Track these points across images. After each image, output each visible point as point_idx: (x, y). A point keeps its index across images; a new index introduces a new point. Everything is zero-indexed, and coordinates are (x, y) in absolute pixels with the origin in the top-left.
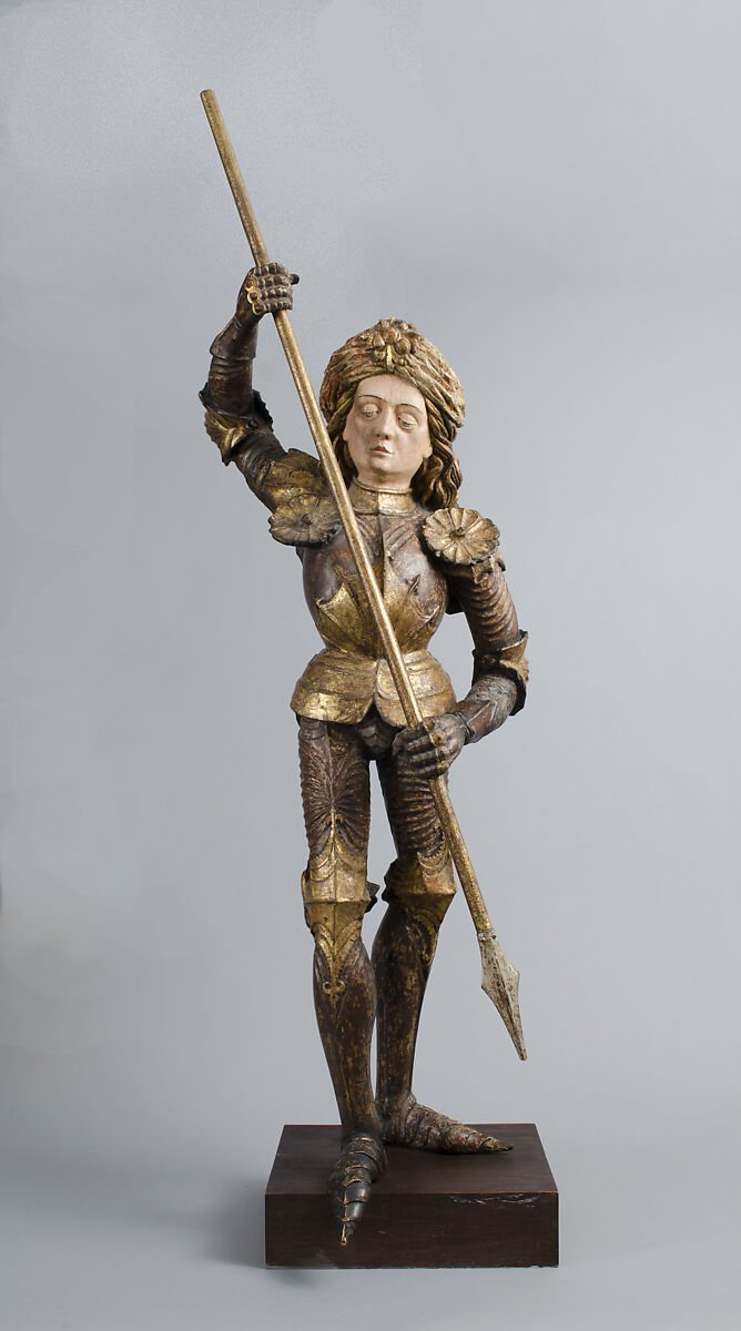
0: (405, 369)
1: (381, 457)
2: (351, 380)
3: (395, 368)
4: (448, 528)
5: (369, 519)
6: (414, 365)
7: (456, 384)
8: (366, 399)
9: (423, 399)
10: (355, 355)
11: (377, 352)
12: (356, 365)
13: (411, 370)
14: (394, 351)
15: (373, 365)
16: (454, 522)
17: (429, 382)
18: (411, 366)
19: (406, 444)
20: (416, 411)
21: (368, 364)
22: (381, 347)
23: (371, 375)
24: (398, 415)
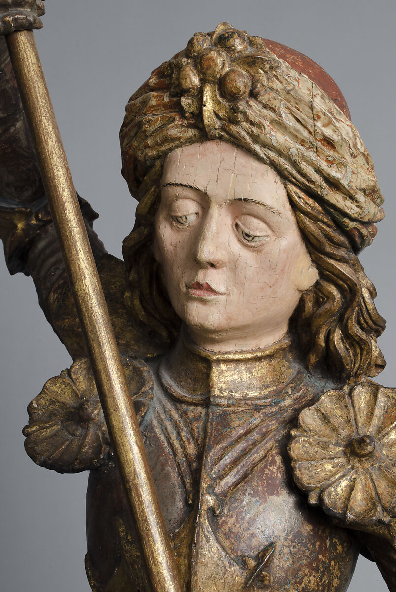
0: (241, 130)
1: (203, 301)
2: (151, 153)
3: (223, 129)
4: (344, 433)
5: (191, 415)
6: (257, 120)
7: (352, 148)
8: (173, 190)
9: (282, 186)
10: (153, 106)
11: (186, 99)
12: (153, 126)
13: (252, 131)
14: (218, 96)
15: (182, 124)
16: (358, 417)
17: (290, 153)
18: (252, 124)
19: (253, 274)
20: (267, 211)
21: (173, 124)
22: (193, 91)
23: (180, 143)
24: (235, 219)
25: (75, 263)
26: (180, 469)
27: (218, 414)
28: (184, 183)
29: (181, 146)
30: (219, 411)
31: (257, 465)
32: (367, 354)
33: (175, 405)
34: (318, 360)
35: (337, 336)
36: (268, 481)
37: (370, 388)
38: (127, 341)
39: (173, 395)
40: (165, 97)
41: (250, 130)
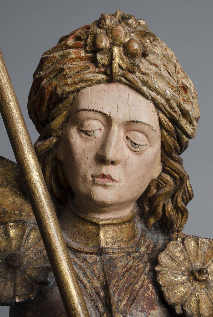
0: (135, 77)
3: (123, 76)
4: (185, 267)
5: (90, 261)
6: (147, 71)
7: (193, 93)
8: (86, 114)
9: (156, 114)
10: (72, 58)
11: (100, 55)
12: (73, 71)
13: (143, 79)
14: (122, 55)
15: (95, 71)
16: (190, 257)
17: (165, 93)
18: (143, 73)
19: (136, 169)
20: (149, 129)
21: (88, 71)
22: (105, 50)
23: (92, 83)
24: (125, 134)
25: (28, 161)
26: (92, 297)
27: (107, 259)
28: (96, 109)
29: (92, 86)
30: (107, 257)
31: (140, 291)
32: (186, 218)
33: (75, 254)
34: (155, 223)
35: (170, 207)
36: (148, 301)
37: (193, 239)
38: (27, 213)
39: (73, 248)
40: (81, 53)
41: (141, 77)
